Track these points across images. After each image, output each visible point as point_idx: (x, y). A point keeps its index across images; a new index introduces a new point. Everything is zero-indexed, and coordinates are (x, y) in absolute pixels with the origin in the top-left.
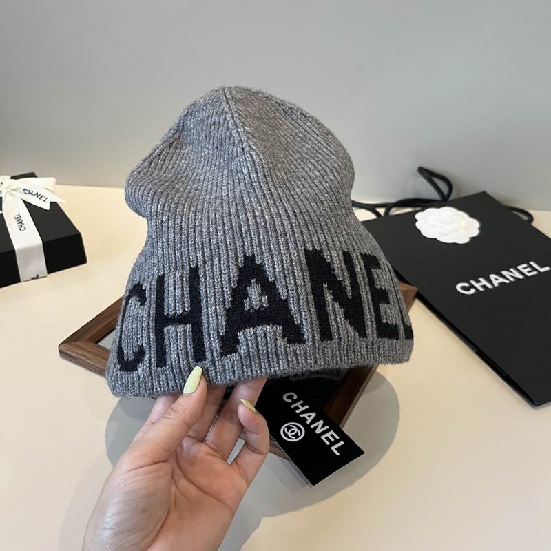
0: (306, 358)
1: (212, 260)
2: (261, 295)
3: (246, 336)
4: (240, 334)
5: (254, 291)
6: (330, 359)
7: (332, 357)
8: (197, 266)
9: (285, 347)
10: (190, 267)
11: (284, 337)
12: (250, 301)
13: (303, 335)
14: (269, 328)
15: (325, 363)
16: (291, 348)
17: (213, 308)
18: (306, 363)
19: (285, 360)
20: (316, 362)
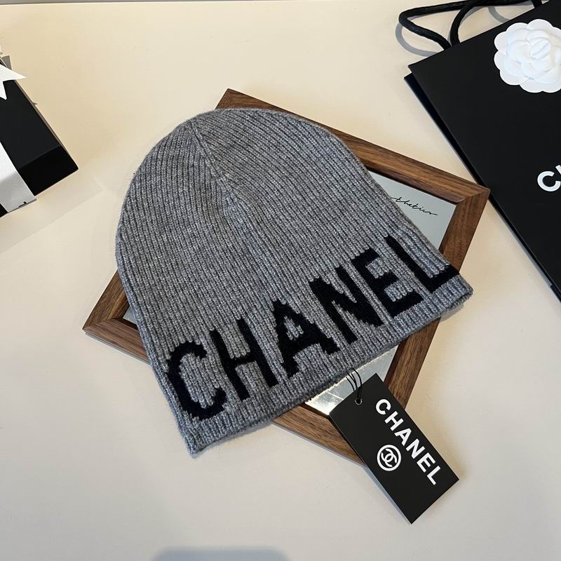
0: (345, 361)
1: (251, 311)
2: (296, 326)
3: (300, 358)
4: (296, 358)
5: (290, 325)
6: (363, 354)
7: (364, 352)
8: (242, 317)
9: (328, 358)
10: (237, 320)
11: (324, 351)
12: (291, 333)
13: (336, 345)
14: (311, 348)
15: (360, 359)
16: (332, 357)
17: (268, 345)
18: (347, 364)
19: (332, 367)
20: (353, 361)
